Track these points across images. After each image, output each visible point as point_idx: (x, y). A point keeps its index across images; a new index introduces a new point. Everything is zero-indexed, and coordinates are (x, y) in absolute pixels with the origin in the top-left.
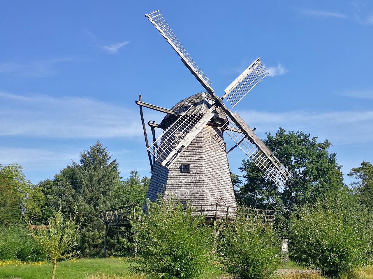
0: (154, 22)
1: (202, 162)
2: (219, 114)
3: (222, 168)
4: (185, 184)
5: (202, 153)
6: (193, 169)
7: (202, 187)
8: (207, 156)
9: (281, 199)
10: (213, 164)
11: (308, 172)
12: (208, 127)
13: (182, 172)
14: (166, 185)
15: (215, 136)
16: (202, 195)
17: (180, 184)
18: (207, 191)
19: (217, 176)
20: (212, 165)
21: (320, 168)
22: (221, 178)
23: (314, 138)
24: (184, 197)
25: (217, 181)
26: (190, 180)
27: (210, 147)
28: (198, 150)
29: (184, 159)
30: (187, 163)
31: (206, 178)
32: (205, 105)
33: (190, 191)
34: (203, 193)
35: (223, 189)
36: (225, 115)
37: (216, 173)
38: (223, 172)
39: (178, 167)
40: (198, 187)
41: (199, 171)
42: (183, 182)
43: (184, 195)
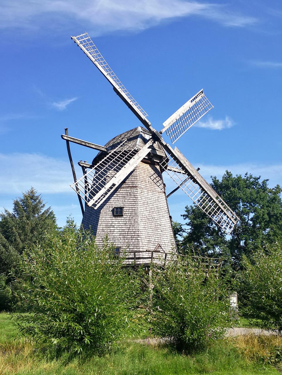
0: (81, 46)
1: (137, 204)
2: (157, 150)
3: (160, 212)
4: (118, 228)
5: (137, 195)
6: (127, 212)
7: (137, 232)
8: (143, 197)
9: (228, 249)
10: (150, 206)
11: (259, 218)
12: (144, 165)
13: (114, 216)
14: (97, 230)
15: (152, 175)
16: (137, 241)
17: (113, 229)
18: (142, 237)
19: (155, 220)
20: (149, 208)
21: (272, 213)
22: (159, 223)
23: (265, 180)
24: (117, 243)
25: (154, 226)
26: (123, 224)
27: (147, 187)
28: (132, 191)
29: (117, 201)
30: (120, 205)
31: (142, 222)
32: (141, 140)
33: (123, 237)
34: (139, 239)
35: (162, 235)
36: (164, 151)
37: (153, 216)
38: (161, 216)
39: (110, 211)
40: (133, 232)
41: (134, 214)
42: (116, 227)
43: (117, 241)
